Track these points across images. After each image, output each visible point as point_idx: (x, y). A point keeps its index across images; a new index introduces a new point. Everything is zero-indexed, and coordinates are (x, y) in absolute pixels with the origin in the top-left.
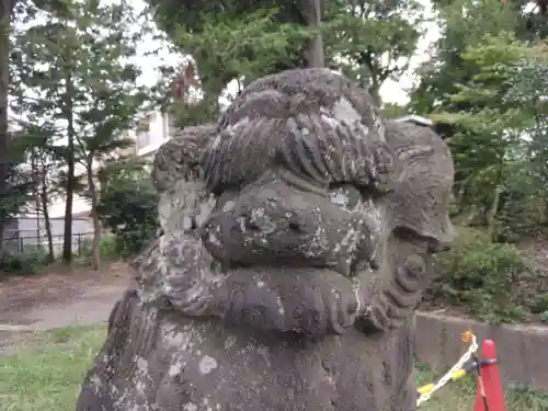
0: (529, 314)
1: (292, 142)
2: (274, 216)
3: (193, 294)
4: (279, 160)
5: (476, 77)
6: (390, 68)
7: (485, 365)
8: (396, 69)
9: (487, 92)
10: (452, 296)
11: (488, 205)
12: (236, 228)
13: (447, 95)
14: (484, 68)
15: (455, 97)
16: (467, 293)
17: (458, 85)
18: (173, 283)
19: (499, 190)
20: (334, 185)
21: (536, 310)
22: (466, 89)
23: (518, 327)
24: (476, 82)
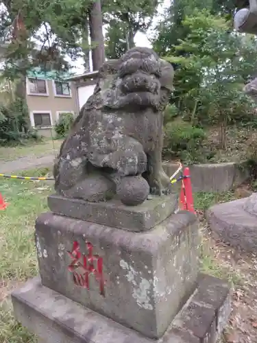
0: (206, 160)
1: (144, 63)
2: (141, 79)
3: (115, 103)
4: (141, 68)
5: (189, 36)
6: (140, 24)
7: (185, 178)
8: (144, 24)
9: (194, 45)
10: (172, 154)
11: (191, 110)
12: (133, 82)
13: (173, 45)
14: (193, 31)
15: (177, 47)
16: (179, 152)
17: (179, 40)
18: (108, 101)
19: (197, 100)
20: (152, 74)
21: (209, 158)
22: (184, 43)
23: (201, 165)
24: (189, 39)
